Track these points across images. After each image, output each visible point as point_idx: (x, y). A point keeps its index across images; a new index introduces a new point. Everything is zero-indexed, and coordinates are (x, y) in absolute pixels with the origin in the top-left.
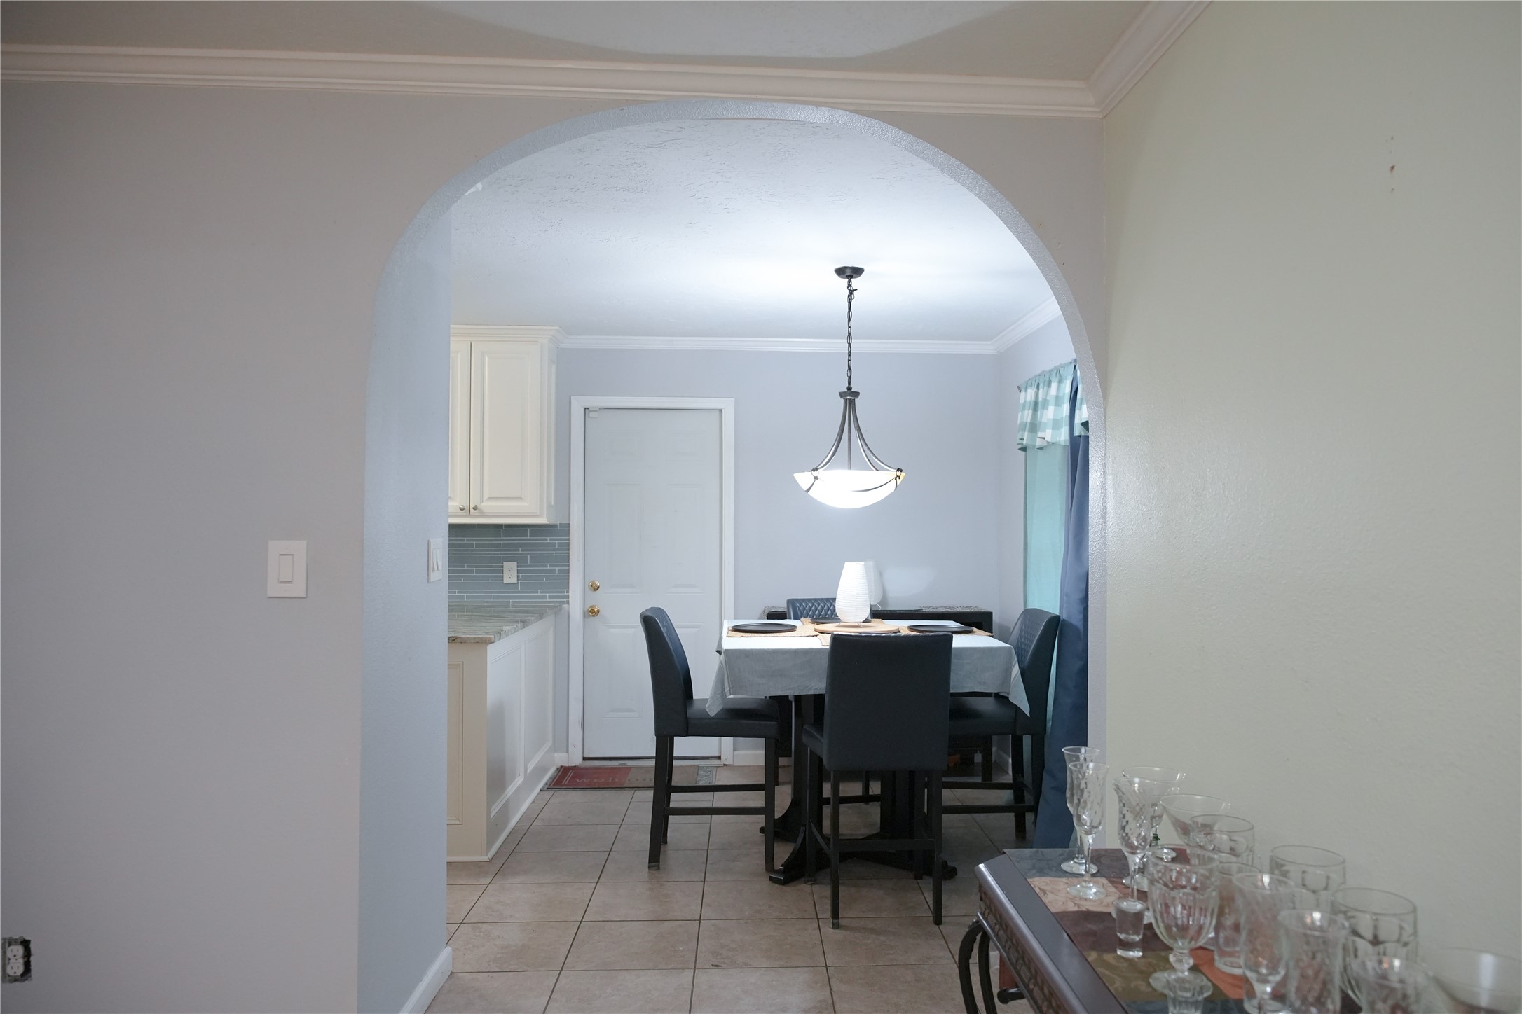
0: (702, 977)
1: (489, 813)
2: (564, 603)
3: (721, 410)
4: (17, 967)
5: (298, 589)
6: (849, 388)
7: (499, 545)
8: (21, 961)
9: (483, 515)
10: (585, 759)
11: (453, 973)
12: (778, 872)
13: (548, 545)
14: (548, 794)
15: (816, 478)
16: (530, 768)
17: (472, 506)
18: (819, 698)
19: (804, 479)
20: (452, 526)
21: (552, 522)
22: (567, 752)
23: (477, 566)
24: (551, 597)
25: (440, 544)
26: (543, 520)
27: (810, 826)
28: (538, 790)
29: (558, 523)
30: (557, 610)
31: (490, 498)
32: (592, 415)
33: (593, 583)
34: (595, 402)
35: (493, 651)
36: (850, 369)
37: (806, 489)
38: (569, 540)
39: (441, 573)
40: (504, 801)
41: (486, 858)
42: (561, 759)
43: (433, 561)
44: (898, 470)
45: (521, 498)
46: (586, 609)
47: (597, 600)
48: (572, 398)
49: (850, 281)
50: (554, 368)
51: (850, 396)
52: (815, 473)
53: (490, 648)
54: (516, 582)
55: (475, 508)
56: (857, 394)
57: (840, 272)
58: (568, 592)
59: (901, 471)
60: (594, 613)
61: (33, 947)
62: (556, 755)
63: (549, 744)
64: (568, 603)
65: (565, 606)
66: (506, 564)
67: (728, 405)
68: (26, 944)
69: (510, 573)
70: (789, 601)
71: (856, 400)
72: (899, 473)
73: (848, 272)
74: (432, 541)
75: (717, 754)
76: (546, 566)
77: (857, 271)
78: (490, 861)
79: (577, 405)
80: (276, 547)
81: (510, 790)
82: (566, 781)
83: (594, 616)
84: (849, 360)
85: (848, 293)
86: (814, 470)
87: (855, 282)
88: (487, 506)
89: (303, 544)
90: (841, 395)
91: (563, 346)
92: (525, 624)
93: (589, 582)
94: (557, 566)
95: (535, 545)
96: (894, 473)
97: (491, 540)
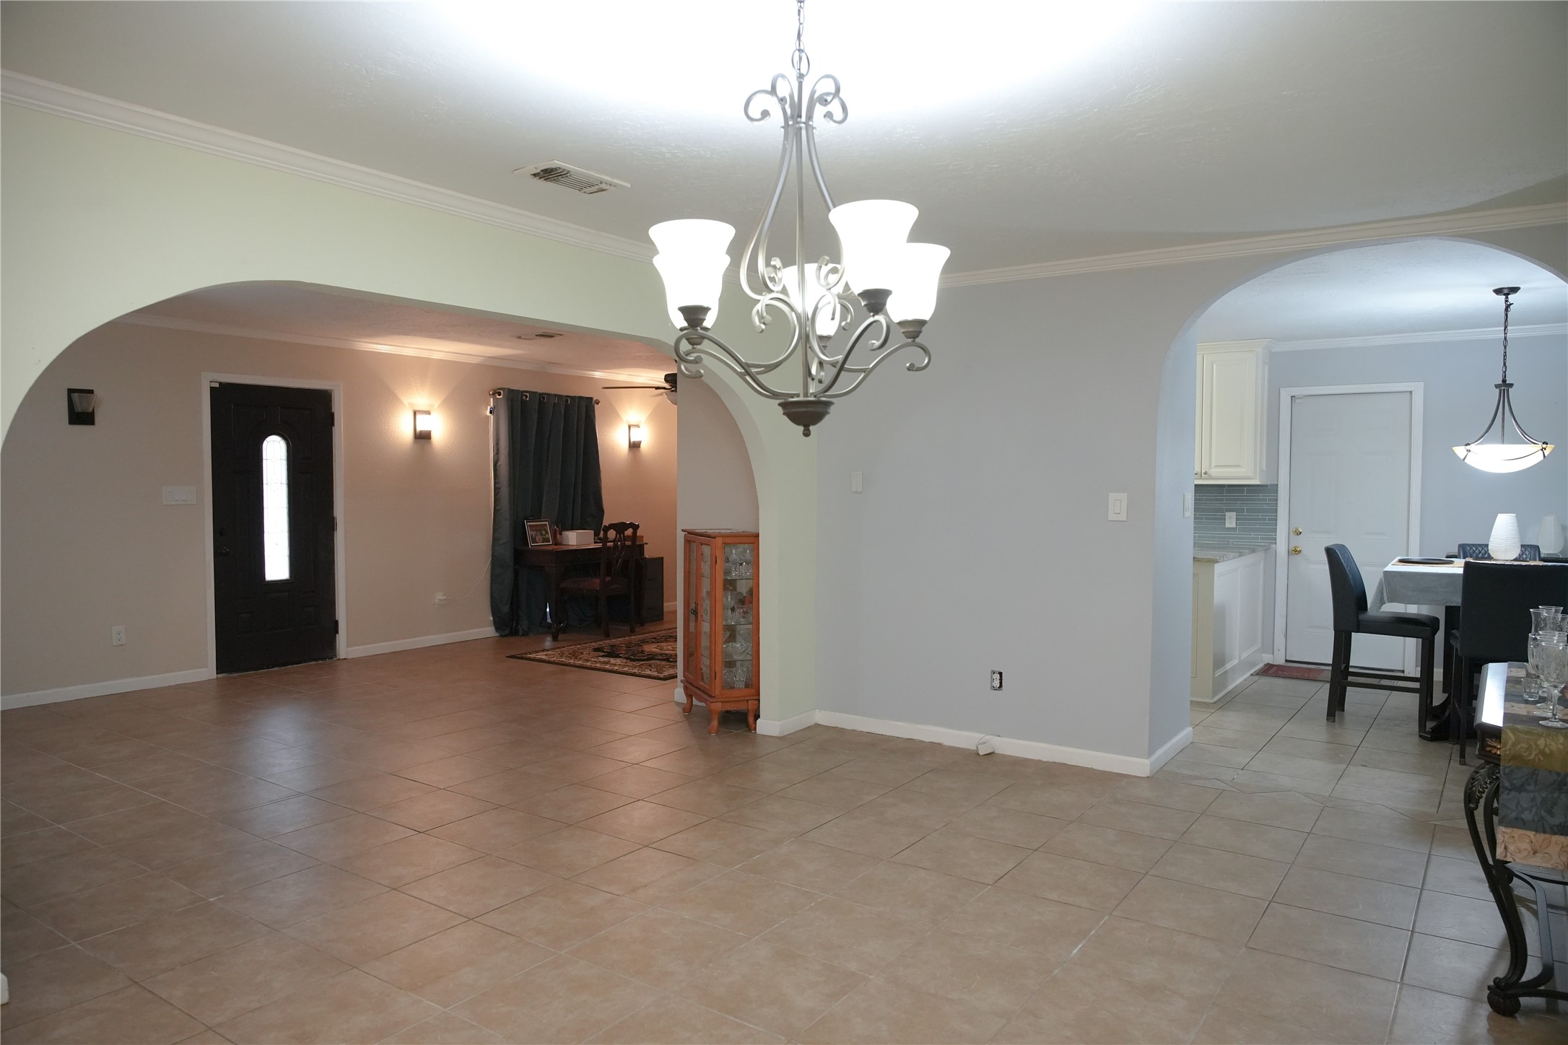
0: (1352, 769)
1: (1214, 674)
2: (1272, 543)
3: (1411, 392)
4: (997, 684)
5: (1123, 517)
6: (1504, 381)
7: (1223, 500)
8: (998, 681)
9: (1211, 478)
10: (1287, 661)
11: (1192, 743)
12: (1428, 733)
13: (1259, 500)
14: (1256, 678)
15: (1469, 451)
16: (1244, 656)
17: (1203, 472)
18: (1457, 608)
19: (1460, 451)
20: (1196, 485)
21: (1265, 483)
22: (1273, 654)
23: (1206, 515)
24: (1261, 539)
25: (1190, 496)
26: (1256, 482)
27: (1454, 704)
28: (1249, 674)
29: (1269, 483)
30: (1267, 549)
31: (1216, 466)
32: (1297, 401)
33: (1297, 529)
34: (1297, 391)
35: (1218, 568)
36: (1506, 367)
37: (1462, 458)
38: (1277, 496)
39: (1190, 513)
40: (1225, 670)
41: (1211, 701)
42: (1267, 658)
43: (1186, 506)
44: (1544, 443)
45: (1238, 466)
46: (1290, 549)
47: (1298, 542)
48: (1281, 389)
49: (1507, 298)
50: (1267, 367)
51: (1505, 386)
52: (1468, 447)
53: (1216, 565)
54: (1235, 526)
55: (1205, 474)
56: (1511, 385)
57: (1498, 291)
58: (1276, 535)
59: (1547, 444)
60: (1296, 552)
61: (1003, 675)
62: (1264, 655)
63: (1259, 645)
64: (1276, 543)
65: (1274, 546)
66: (1228, 514)
67: (1418, 389)
68: (1001, 674)
69: (1231, 520)
70: (1459, 545)
71: (1510, 389)
72: (1544, 446)
73: (1506, 291)
74: (1186, 494)
75: (1401, 669)
76: (1262, 516)
77: (1514, 290)
78: (1215, 703)
79: (1285, 395)
80: (1112, 496)
81: (1228, 666)
82: (1271, 671)
83: (1297, 554)
84: (1504, 359)
85: (1505, 307)
86: (1466, 445)
87: (1512, 298)
88: (1214, 472)
89: (1126, 494)
90: (1497, 386)
91: (1273, 350)
92: (1241, 555)
93: (1293, 529)
94: (1267, 516)
95: (1248, 500)
96: (1540, 446)
97: (1216, 496)
